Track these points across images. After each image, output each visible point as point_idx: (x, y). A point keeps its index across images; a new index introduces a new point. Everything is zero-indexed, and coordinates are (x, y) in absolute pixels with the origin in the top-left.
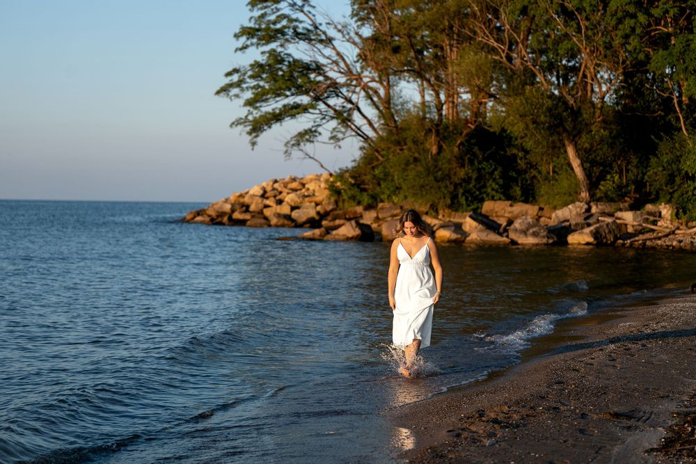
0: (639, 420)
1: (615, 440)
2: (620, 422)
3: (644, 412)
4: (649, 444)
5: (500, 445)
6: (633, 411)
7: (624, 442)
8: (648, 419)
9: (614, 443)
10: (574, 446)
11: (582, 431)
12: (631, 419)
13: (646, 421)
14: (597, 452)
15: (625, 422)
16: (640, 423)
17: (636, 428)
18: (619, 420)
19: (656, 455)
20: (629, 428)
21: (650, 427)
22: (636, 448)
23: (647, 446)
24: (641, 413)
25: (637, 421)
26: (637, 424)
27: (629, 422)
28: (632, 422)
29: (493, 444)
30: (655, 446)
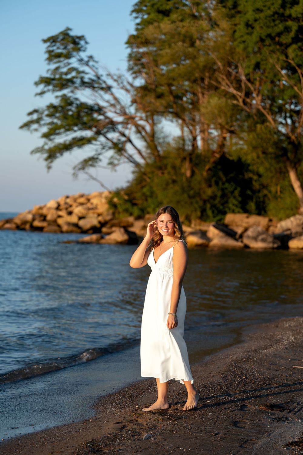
0: (291, 411)
1: (263, 432)
2: (272, 414)
3: (298, 404)
4: (292, 437)
5: (155, 439)
6: (289, 402)
7: (270, 435)
8: (299, 410)
9: (261, 435)
10: (223, 439)
11: (235, 424)
12: (284, 410)
13: (297, 412)
14: (241, 446)
15: (278, 414)
16: (291, 415)
17: (287, 419)
18: (273, 412)
19: (294, 450)
20: (279, 420)
21: (299, 418)
22: (278, 442)
23: (290, 439)
24: (295, 405)
25: (289, 413)
26: (288, 415)
27: (281, 414)
28: (284, 414)
29: (150, 438)
30: (296, 440)
